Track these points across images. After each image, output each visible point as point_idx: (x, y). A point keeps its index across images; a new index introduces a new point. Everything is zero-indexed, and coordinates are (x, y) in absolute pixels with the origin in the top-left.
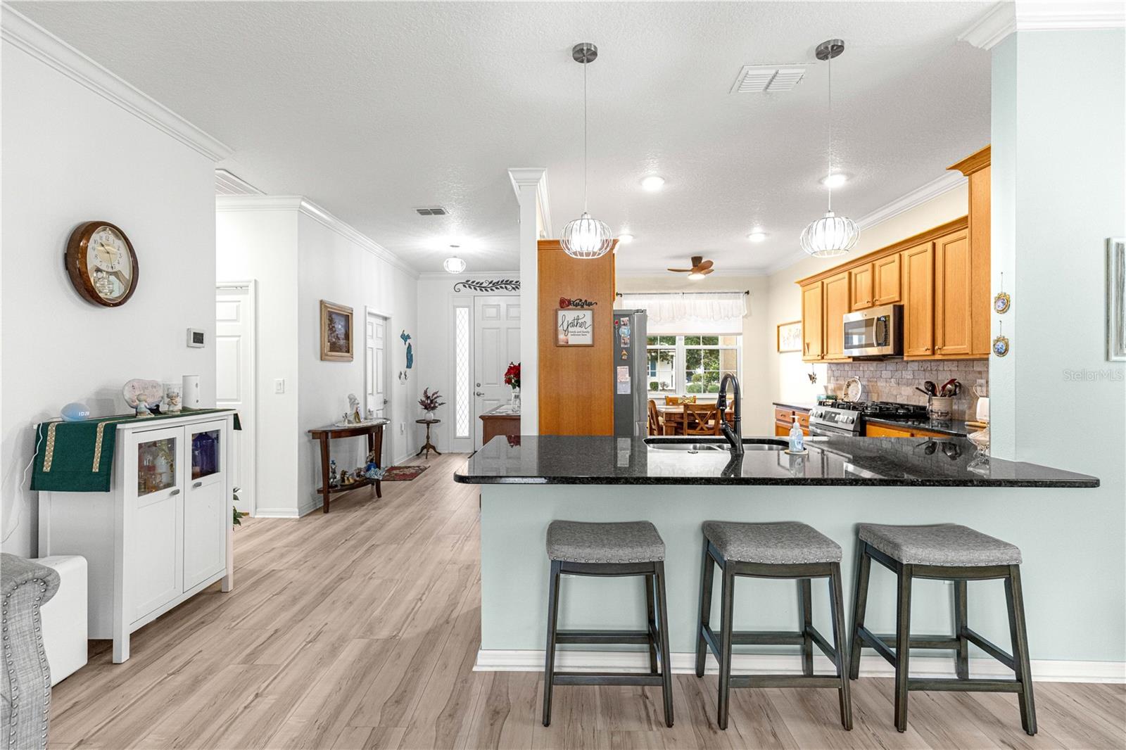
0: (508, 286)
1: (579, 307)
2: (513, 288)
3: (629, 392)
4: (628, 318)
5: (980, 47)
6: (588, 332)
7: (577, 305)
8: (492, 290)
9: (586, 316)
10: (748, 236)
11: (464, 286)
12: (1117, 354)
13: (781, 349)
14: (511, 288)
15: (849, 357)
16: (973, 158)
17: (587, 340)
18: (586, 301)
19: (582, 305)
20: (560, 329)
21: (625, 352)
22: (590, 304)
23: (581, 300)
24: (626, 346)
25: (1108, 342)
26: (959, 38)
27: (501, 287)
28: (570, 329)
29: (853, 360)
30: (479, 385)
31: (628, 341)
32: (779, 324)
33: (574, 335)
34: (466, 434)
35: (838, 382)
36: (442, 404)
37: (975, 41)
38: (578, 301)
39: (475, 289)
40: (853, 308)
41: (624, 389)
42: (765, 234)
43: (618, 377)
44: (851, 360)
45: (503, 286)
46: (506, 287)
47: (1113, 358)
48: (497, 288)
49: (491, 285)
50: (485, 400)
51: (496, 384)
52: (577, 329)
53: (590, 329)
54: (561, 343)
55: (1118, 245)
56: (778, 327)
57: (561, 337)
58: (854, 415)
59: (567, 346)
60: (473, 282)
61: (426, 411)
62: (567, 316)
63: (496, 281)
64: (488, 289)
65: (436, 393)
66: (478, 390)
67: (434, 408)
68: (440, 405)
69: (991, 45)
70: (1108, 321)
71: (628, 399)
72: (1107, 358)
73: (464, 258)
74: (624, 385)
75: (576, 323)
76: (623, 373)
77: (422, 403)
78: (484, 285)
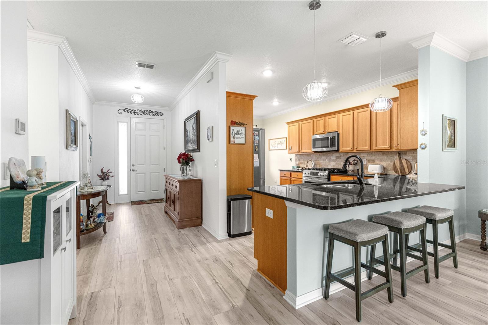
0: (151, 114)
1: (239, 125)
2: (153, 115)
3: (258, 166)
4: (258, 132)
5: (415, 47)
6: (243, 138)
7: (238, 124)
8: (141, 114)
9: (242, 129)
10: (272, 103)
11: (124, 111)
12: (445, 149)
13: (270, 149)
14: (152, 115)
15: (313, 152)
16: (404, 84)
17: (243, 141)
18: (242, 123)
19: (240, 124)
20: (232, 135)
21: (257, 148)
22: (244, 125)
23: (240, 122)
24: (257, 145)
25: (443, 146)
26: (409, 43)
27: (147, 114)
28: (236, 136)
29: (315, 153)
30: (133, 165)
31: (258, 143)
32: (269, 139)
33: (237, 139)
34: (126, 192)
35: (300, 161)
36: (113, 176)
37: (414, 45)
38: (239, 123)
39: (131, 113)
40: (315, 133)
41: (256, 164)
42: (279, 102)
43: (254, 159)
44: (314, 153)
45: (148, 113)
46: (149, 114)
47: (444, 150)
48: (144, 114)
49: (140, 112)
50: (137, 173)
51: (144, 165)
52: (239, 136)
53: (244, 136)
54: (232, 142)
55: (445, 117)
56: (269, 140)
57: (232, 139)
58: (326, 173)
59: (234, 144)
60: (130, 109)
61: (103, 181)
62: (235, 129)
63: (144, 110)
64: (139, 114)
65: (109, 170)
66: (133, 168)
67: (108, 179)
68: (111, 177)
69: (419, 48)
70: (443, 139)
71: (258, 168)
72: (443, 151)
73: (143, 96)
74: (256, 163)
75: (238, 133)
76: (256, 156)
77: (100, 176)
78: (136, 111)
